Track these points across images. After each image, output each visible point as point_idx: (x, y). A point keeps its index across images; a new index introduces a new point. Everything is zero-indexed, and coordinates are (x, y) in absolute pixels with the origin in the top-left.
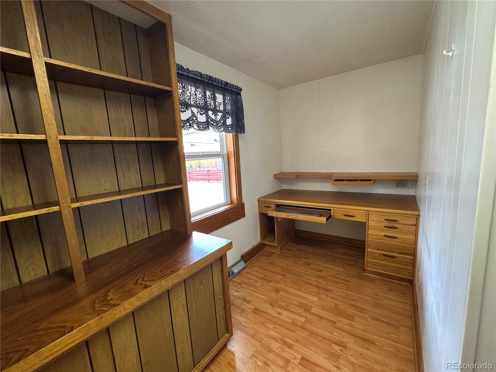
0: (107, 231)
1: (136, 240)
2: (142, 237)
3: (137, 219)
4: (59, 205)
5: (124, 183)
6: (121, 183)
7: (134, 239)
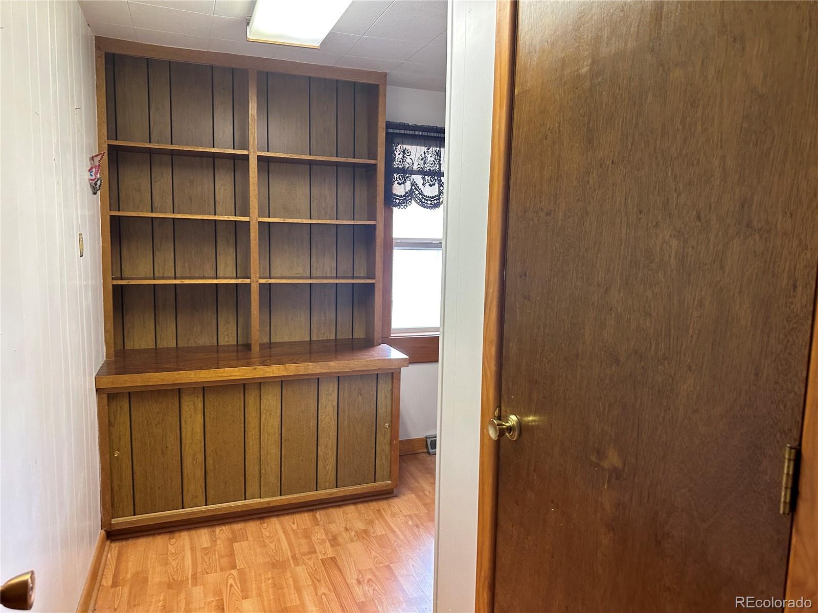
0: (292, 319)
1: (320, 339)
2: (327, 337)
3: (325, 314)
4: (250, 279)
5: (317, 269)
6: (313, 269)
7: (317, 336)
